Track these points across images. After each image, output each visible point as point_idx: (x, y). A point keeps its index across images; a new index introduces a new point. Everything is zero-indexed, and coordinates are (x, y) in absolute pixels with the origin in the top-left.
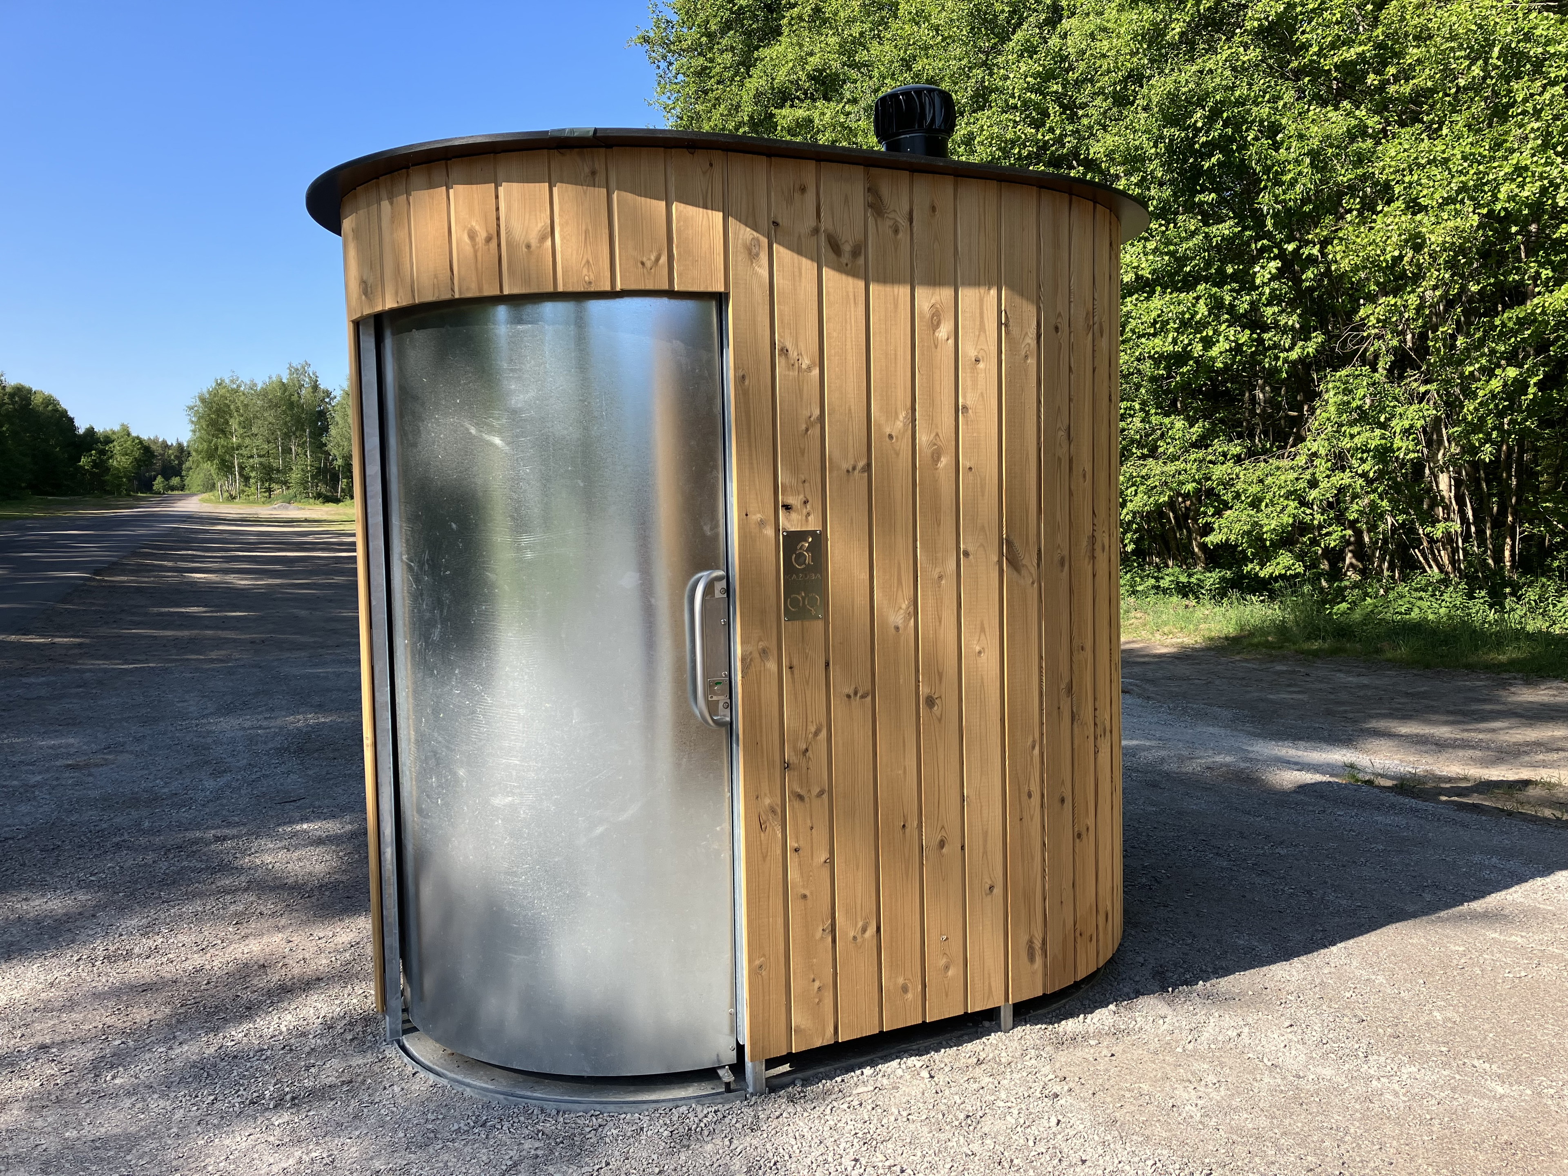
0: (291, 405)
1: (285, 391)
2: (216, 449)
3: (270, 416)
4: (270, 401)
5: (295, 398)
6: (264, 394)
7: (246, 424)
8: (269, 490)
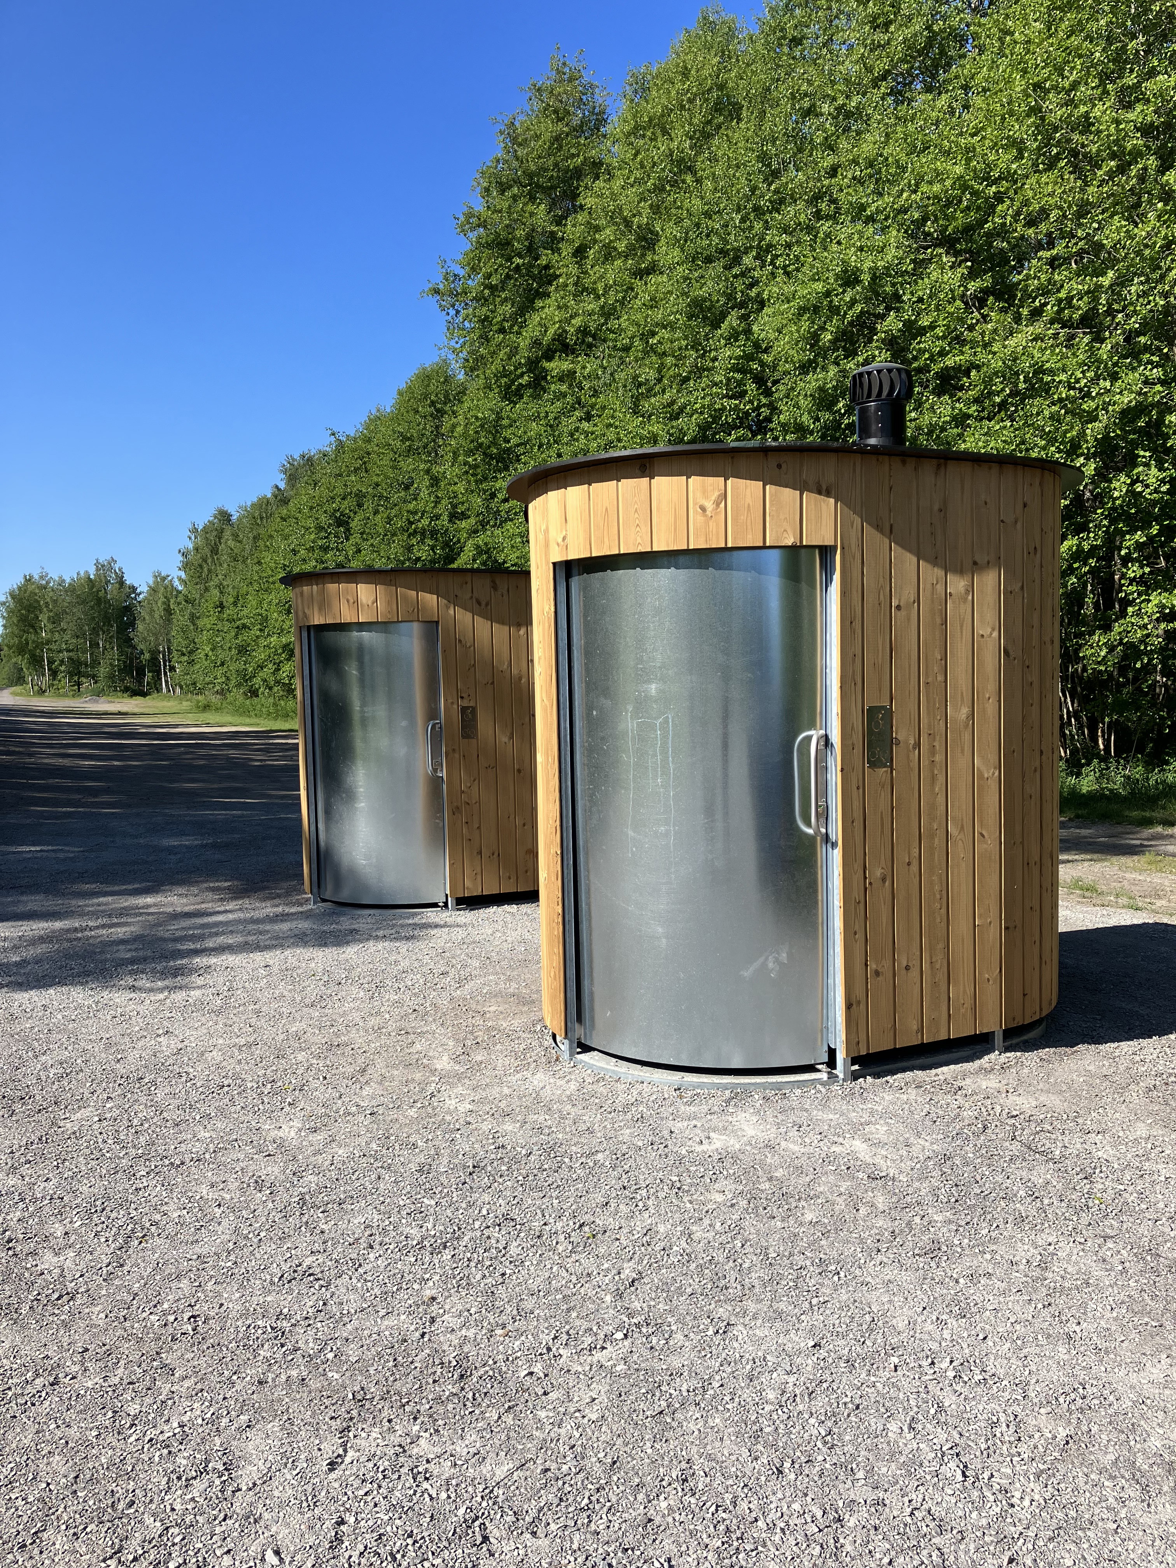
0: (99, 601)
1: (93, 587)
2: (27, 644)
3: (79, 612)
4: (78, 596)
5: (101, 594)
6: (72, 589)
7: (55, 620)
8: (79, 684)
